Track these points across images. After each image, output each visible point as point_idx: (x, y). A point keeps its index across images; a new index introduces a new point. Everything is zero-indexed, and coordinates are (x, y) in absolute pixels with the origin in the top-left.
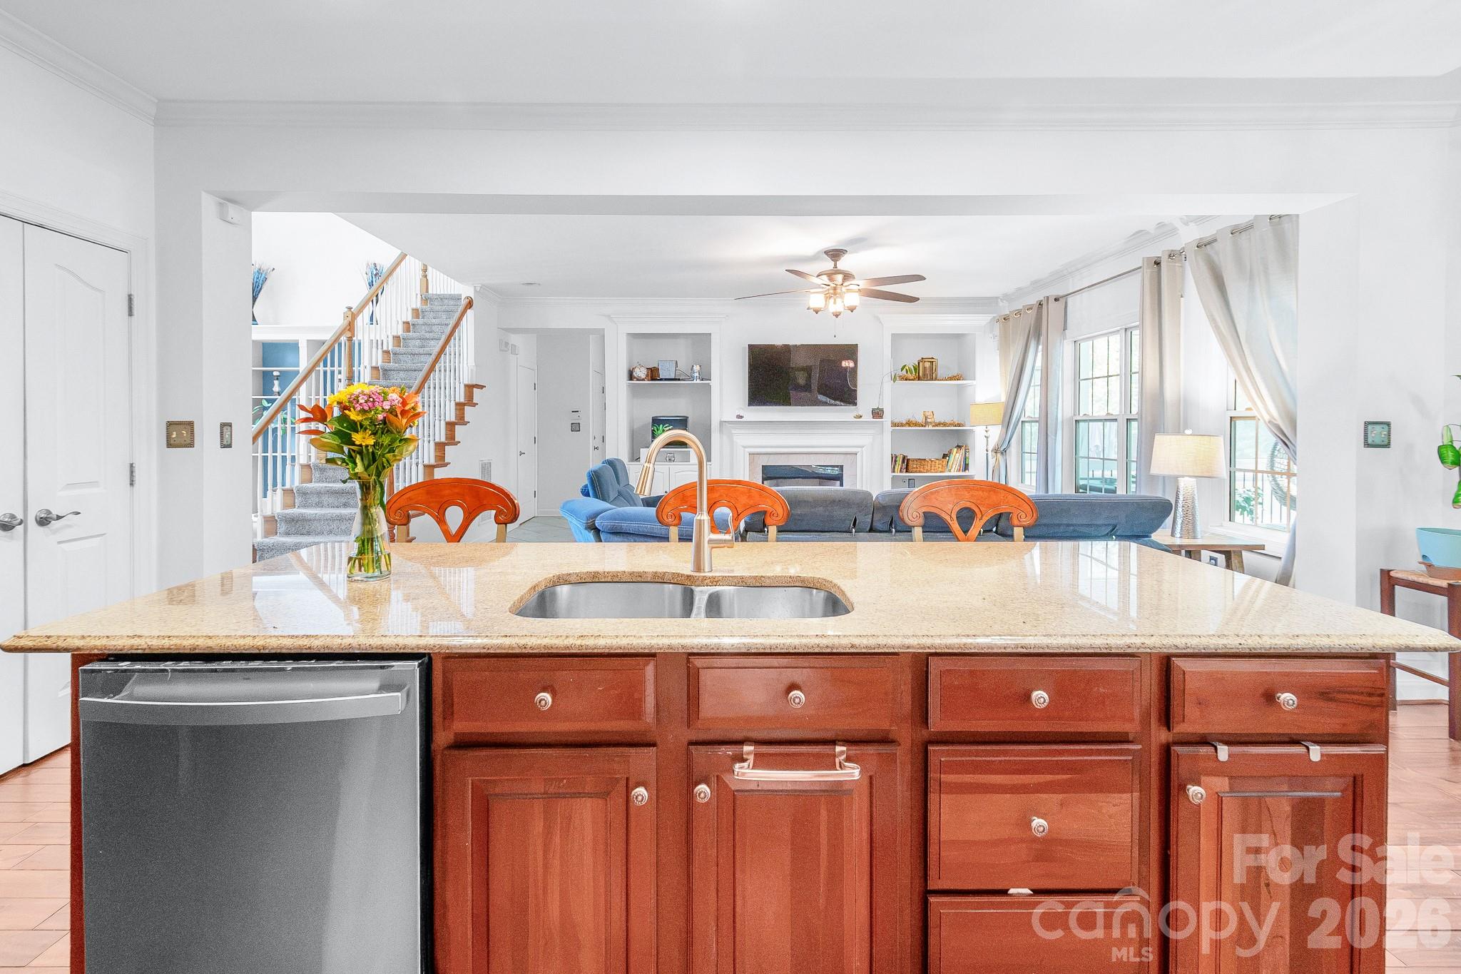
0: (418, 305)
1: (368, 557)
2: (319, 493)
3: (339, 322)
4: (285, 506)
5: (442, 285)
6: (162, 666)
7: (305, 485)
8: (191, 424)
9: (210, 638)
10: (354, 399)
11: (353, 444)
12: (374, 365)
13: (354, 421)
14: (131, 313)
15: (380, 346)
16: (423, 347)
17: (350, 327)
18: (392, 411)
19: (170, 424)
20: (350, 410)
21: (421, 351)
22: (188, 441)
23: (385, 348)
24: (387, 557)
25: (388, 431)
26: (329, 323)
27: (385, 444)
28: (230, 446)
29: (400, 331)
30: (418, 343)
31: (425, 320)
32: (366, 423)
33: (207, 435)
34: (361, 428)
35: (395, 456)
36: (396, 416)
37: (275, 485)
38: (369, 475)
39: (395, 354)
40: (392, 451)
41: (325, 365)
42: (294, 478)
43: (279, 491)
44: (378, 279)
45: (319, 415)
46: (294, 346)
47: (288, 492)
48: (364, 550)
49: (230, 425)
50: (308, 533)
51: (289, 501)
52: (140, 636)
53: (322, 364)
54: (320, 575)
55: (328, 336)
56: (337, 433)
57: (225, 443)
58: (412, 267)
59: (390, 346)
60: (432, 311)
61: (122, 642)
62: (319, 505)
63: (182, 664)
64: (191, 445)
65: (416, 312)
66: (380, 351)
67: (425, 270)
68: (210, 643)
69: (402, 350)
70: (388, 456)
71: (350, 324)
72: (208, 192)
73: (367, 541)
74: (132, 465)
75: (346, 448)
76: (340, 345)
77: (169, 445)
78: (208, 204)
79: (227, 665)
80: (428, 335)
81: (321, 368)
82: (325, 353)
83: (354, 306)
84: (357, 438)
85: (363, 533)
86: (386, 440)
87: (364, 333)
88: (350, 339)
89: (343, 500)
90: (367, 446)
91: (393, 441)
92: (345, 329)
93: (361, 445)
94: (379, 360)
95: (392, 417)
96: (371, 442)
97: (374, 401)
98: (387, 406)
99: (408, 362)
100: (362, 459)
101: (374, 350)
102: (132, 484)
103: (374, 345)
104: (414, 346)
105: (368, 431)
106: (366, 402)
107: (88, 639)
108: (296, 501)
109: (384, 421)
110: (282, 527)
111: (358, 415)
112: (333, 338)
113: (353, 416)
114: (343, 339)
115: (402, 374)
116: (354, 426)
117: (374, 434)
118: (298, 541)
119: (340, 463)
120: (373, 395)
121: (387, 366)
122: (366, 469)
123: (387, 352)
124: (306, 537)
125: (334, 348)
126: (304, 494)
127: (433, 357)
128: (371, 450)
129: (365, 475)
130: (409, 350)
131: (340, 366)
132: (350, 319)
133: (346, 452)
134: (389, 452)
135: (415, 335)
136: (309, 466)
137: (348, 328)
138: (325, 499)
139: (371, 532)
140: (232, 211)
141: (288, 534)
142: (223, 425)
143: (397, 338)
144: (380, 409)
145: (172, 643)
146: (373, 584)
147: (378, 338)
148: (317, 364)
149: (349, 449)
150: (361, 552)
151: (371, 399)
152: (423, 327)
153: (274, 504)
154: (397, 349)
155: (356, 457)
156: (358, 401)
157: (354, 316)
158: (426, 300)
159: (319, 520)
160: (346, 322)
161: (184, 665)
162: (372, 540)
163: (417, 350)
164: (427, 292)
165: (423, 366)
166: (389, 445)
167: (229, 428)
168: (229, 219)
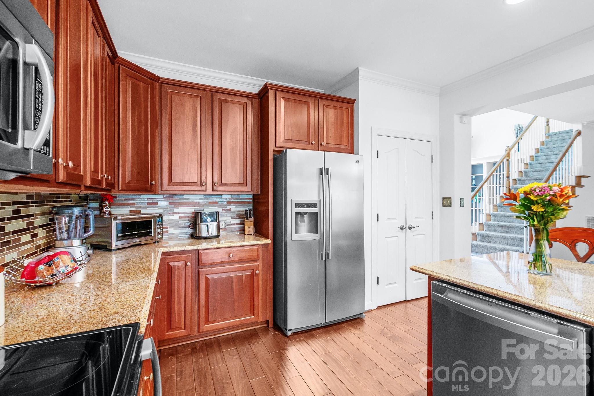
0: (544, 139)
1: (538, 264)
2: (494, 226)
3: (503, 153)
4: (480, 230)
5: (557, 126)
6: (457, 289)
7: (488, 222)
8: (450, 198)
9: (474, 284)
10: (533, 190)
11: (532, 210)
12: (520, 170)
13: (533, 200)
14: (432, 162)
15: (523, 161)
16: (547, 159)
17: (508, 155)
18: (555, 195)
19: (444, 199)
20: (530, 195)
21: (546, 161)
22: (449, 205)
23: (525, 162)
24: (550, 266)
25: (551, 204)
26: (498, 155)
27: (550, 211)
28: (463, 206)
29: (533, 153)
30: (544, 158)
31: (548, 146)
32: (540, 201)
33: (456, 202)
34: (536, 203)
35: (556, 217)
36: (556, 197)
37: (476, 221)
38: (540, 225)
39: (531, 164)
40: (553, 214)
41: (497, 172)
42: (483, 219)
43: (478, 224)
44: (520, 132)
45: (513, 197)
46: (481, 166)
47: (481, 224)
48: (537, 259)
49: (463, 199)
50: (490, 242)
51: (482, 228)
52: (449, 276)
53: (495, 172)
54: (494, 261)
55: (498, 160)
56: (523, 205)
57: (462, 205)
58: (541, 121)
59: (528, 161)
60: (552, 141)
61: (444, 277)
62: (494, 231)
63: (464, 291)
64: (450, 206)
65: (542, 143)
66: (523, 164)
67: (548, 122)
68: (474, 286)
69: (534, 162)
70: (551, 217)
71: (508, 154)
72: (457, 114)
73: (538, 257)
74: (432, 212)
75: (527, 212)
76: (503, 163)
77: (443, 206)
78: (457, 118)
79: (481, 296)
80: (550, 153)
81: (495, 174)
82: (497, 167)
83: (510, 146)
84: (534, 208)
85: (536, 252)
86: (551, 209)
87: (514, 157)
88: (508, 160)
89: (506, 230)
90: (539, 212)
91: (554, 210)
92: (506, 156)
93: (536, 211)
94: (522, 168)
95: (554, 198)
96: (542, 210)
97: (544, 191)
98: (552, 193)
99: (538, 167)
100: (537, 218)
101: (520, 163)
102: (432, 218)
103: (520, 161)
104: (542, 159)
105: (540, 205)
106: (540, 191)
107: (433, 272)
108: (484, 228)
109: (549, 200)
110: (479, 238)
111: (535, 197)
112: (501, 161)
113: (532, 198)
114: (505, 160)
115: (535, 173)
116: (533, 202)
117: (543, 206)
118: (486, 245)
119: (523, 218)
120: (544, 188)
121: (526, 170)
122: (539, 222)
123: (527, 164)
124: (489, 243)
125: (500, 166)
126: (488, 225)
127: (555, 164)
128: (541, 214)
129: (538, 225)
130: (539, 162)
131: (503, 172)
132: (508, 151)
133: (527, 214)
134: (551, 215)
135: (542, 154)
136: (490, 214)
137: (507, 155)
138: (497, 229)
139: (541, 252)
140: (465, 119)
141: (481, 241)
142: (461, 199)
143: (532, 157)
144: (548, 194)
145: (460, 282)
146: (543, 277)
147: (522, 158)
148: (493, 172)
149: (529, 213)
150: (535, 260)
151: (543, 190)
152: (547, 150)
153: (476, 229)
154: (532, 162)
155: (534, 217)
156: (535, 191)
157: (510, 150)
158: (548, 136)
159: (495, 237)
160: (506, 153)
161: (465, 291)
162: (541, 256)
163: (544, 161)
164: (549, 132)
165: (549, 169)
166: (552, 212)
167: (463, 200)
168: (464, 122)
